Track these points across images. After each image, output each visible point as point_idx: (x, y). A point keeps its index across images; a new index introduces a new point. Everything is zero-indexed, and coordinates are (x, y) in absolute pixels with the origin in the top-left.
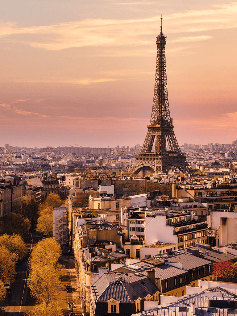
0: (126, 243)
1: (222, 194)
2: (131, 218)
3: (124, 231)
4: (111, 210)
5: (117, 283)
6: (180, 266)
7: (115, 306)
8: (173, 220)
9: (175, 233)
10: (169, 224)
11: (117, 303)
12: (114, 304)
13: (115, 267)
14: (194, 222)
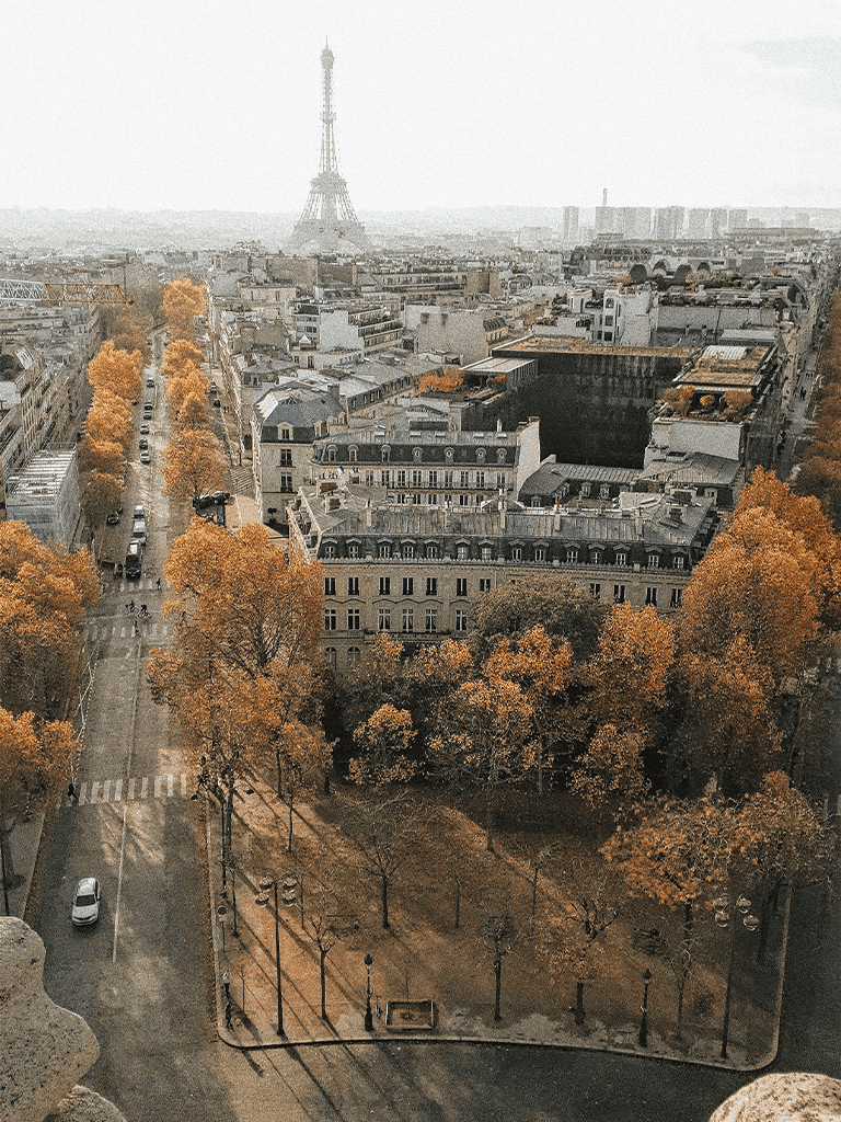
0: (295, 348)
1: (419, 281)
2: (300, 313)
3: (291, 332)
4: (270, 301)
5: (290, 401)
6: (371, 379)
7: (288, 431)
8: (358, 316)
9: (362, 334)
10: (352, 321)
11: (290, 427)
12: (286, 428)
13: (283, 380)
14: (385, 319)
